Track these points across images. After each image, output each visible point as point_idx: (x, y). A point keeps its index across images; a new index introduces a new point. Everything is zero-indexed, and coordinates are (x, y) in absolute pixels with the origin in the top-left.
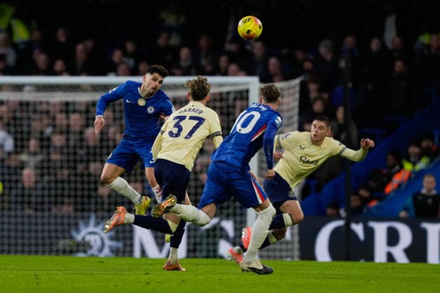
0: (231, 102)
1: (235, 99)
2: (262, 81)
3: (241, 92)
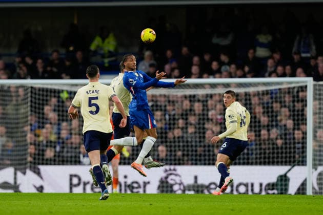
0: (295, 94)
1: (298, 92)
2: (315, 80)
3: (301, 87)
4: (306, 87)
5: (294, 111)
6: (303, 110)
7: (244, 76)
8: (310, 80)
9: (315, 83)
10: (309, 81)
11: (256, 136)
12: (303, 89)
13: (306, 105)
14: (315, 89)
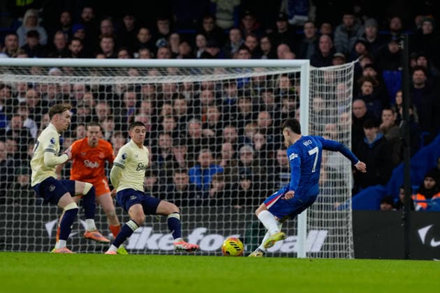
4: (298, 74)
5: (277, 115)
6: (292, 114)
7: (191, 56)
8: (305, 64)
9: (314, 68)
10: (304, 66)
11: (213, 156)
12: (295, 78)
13: (298, 106)
14: (313, 80)
